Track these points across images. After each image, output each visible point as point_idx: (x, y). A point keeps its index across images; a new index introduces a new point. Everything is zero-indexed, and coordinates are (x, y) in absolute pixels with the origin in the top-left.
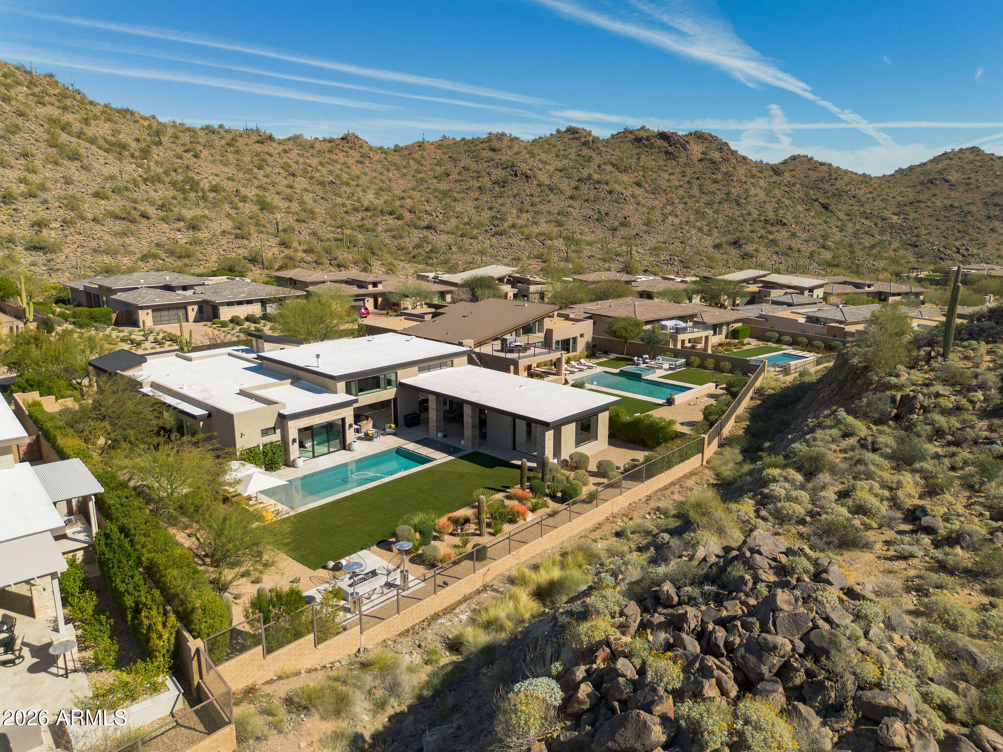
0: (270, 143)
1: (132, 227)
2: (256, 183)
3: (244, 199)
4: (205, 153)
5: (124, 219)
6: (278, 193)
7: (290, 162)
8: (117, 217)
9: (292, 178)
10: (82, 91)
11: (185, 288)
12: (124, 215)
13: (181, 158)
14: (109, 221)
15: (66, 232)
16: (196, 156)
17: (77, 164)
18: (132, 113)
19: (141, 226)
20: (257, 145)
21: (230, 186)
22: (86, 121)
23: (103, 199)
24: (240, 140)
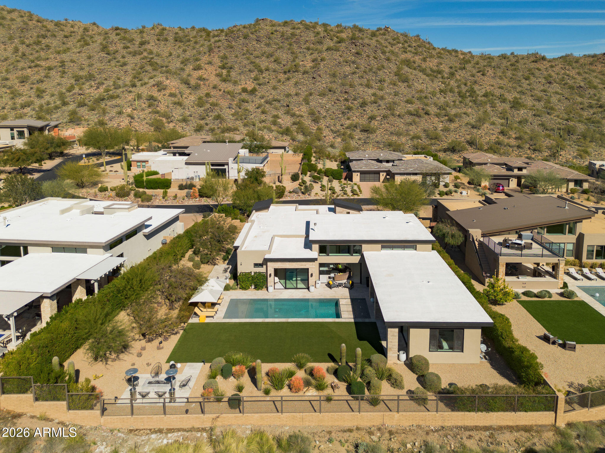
0: (542, 61)
1: (417, 120)
2: (519, 89)
3: (504, 101)
4: (490, 72)
5: (414, 115)
6: (532, 96)
7: (553, 74)
8: (412, 114)
9: (548, 85)
10: (431, 42)
11: (388, 161)
12: (415, 113)
13: (473, 77)
14: (406, 116)
15: (382, 122)
16: (483, 75)
17: (406, 84)
18: (456, 51)
19: (422, 119)
20: (532, 63)
21: (498, 92)
22: (424, 60)
23: (410, 104)
24: (522, 62)
